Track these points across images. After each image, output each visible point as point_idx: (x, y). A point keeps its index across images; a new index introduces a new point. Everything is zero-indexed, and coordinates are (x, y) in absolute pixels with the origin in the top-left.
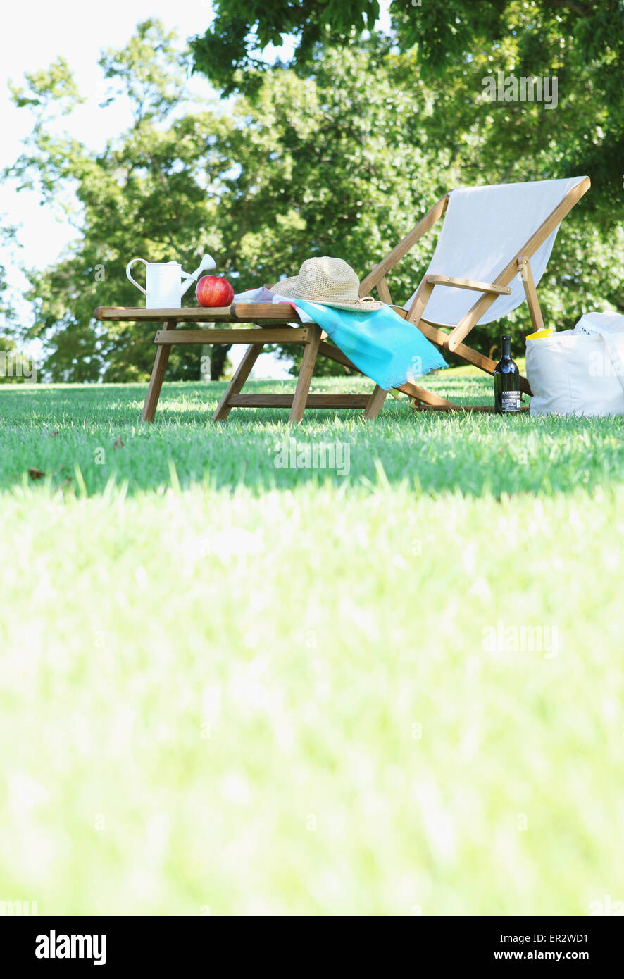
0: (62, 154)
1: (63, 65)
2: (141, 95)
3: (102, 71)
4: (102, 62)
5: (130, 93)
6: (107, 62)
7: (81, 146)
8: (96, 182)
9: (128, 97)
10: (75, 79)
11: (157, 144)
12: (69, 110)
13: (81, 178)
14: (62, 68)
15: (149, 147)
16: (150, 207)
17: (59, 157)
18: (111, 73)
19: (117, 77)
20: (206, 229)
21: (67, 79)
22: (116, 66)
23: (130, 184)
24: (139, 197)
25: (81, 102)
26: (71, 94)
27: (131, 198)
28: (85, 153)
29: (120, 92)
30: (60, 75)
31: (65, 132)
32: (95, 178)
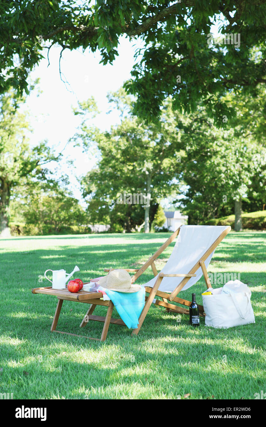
0: (91, 133)
1: (93, 99)
2: (123, 109)
3: (107, 100)
4: (108, 96)
5: (118, 108)
6: (110, 96)
7: (99, 130)
8: (105, 143)
9: (117, 110)
10: (97, 104)
11: (128, 128)
12: (94, 116)
13: (99, 142)
14: (92, 101)
15: (125, 129)
16: (125, 153)
17: (90, 134)
18: (111, 100)
19: (113, 102)
20: (147, 161)
21: (94, 104)
22: (113, 98)
23: (118, 144)
24: (121, 149)
25: (99, 113)
26: (95, 110)
27: (117, 149)
28: (100, 132)
29: (114, 108)
30: (92, 103)
31: (93, 124)
32: (104, 142)
